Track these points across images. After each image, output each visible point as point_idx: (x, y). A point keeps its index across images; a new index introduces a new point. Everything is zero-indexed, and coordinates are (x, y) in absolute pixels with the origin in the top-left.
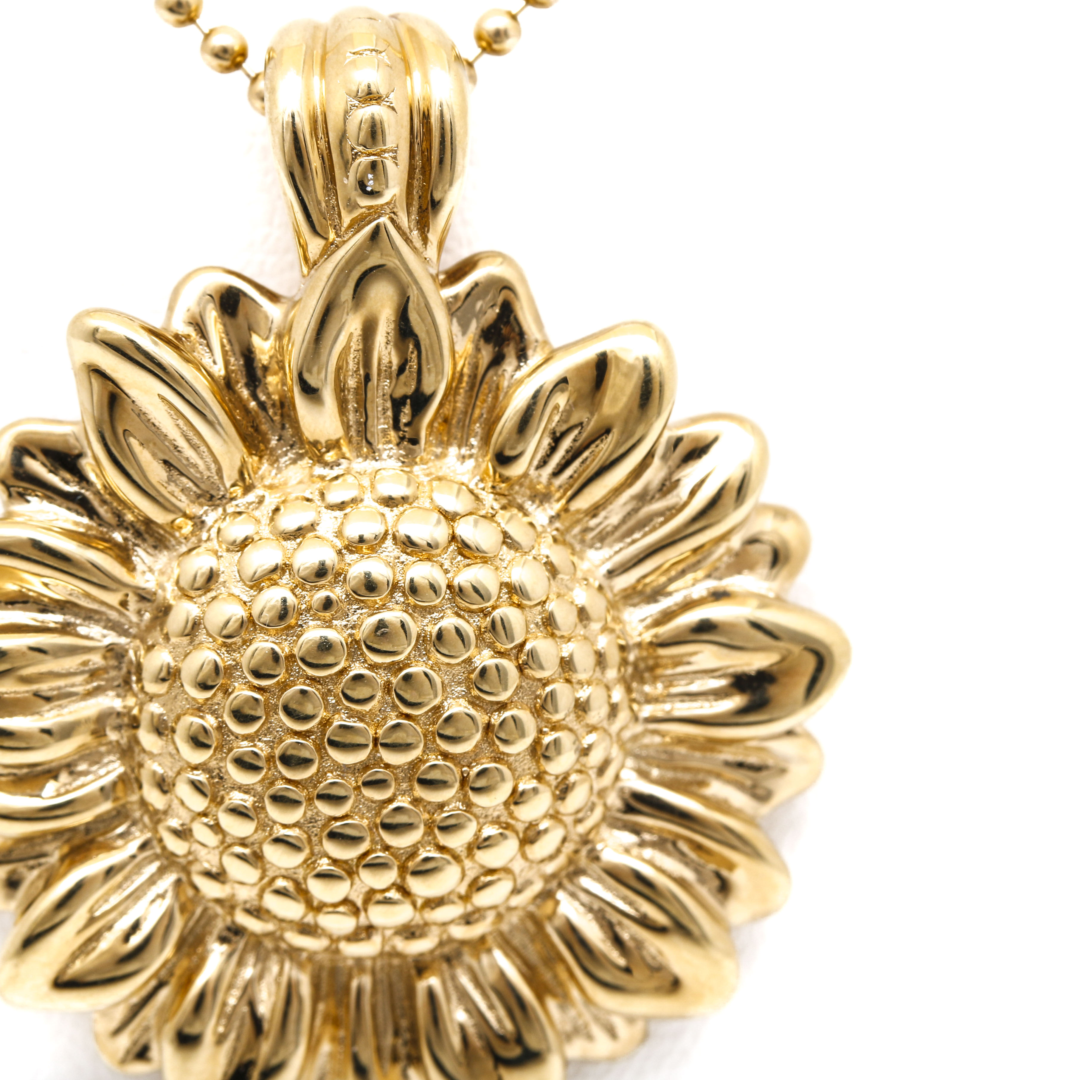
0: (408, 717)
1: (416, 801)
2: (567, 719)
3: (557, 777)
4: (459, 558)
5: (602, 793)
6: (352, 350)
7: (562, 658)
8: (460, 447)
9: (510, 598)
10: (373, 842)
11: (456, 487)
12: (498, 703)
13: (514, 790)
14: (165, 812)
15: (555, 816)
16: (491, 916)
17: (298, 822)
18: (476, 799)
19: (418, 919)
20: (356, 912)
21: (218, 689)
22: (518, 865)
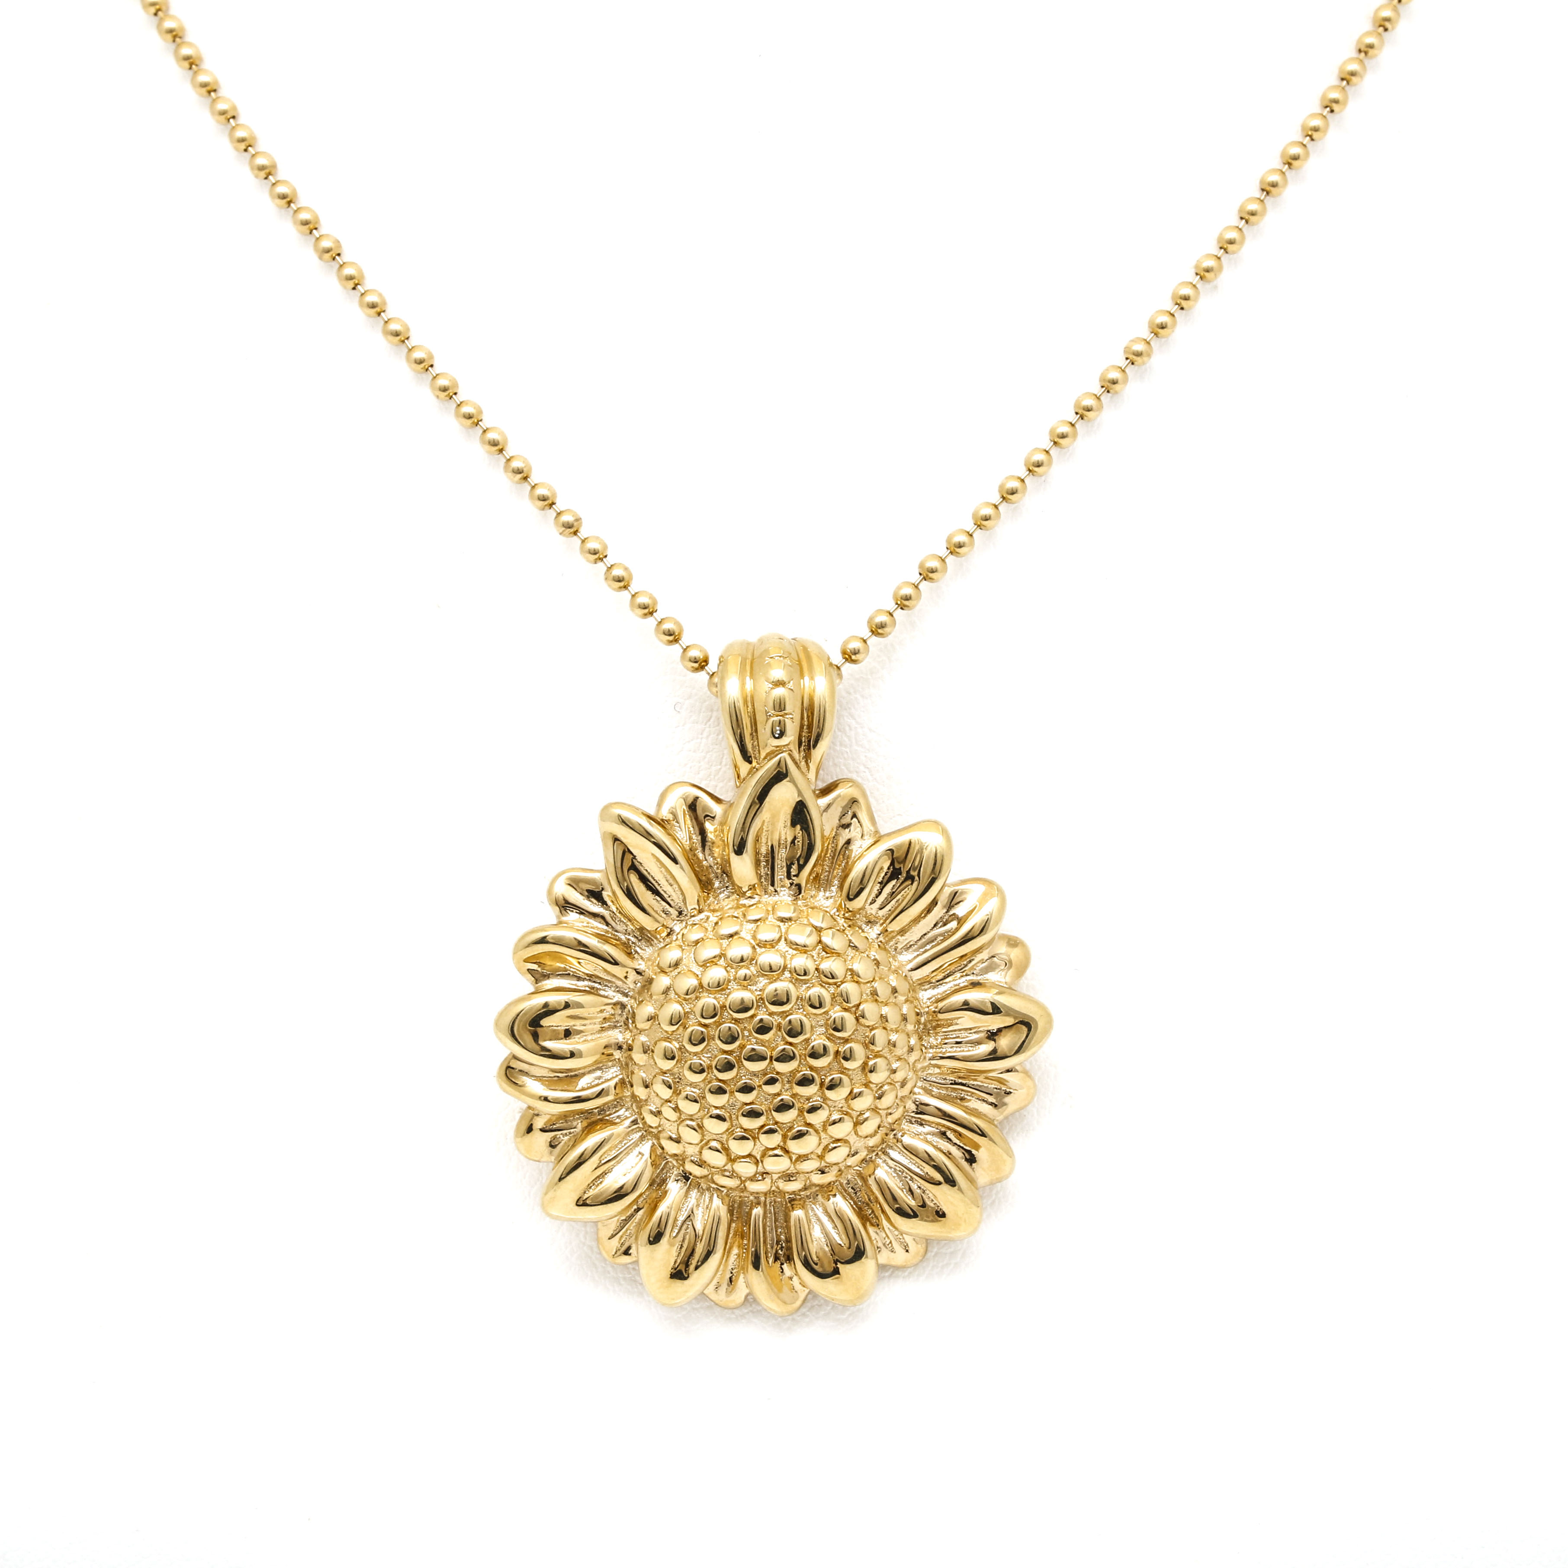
0: (791, 1044)
1: (794, 1096)
2: (883, 1051)
3: (877, 1085)
4: (824, 953)
5: (903, 1099)
6: (764, 831)
7: (882, 1015)
8: (825, 891)
9: (852, 978)
10: (767, 1118)
11: (822, 914)
12: (843, 1038)
13: (851, 1092)
14: (646, 1100)
15: (875, 1110)
16: (834, 1171)
17: (724, 1106)
18: (829, 1094)
19: (792, 1170)
20: (757, 1163)
21: (680, 1025)
22: (852, 1139)
